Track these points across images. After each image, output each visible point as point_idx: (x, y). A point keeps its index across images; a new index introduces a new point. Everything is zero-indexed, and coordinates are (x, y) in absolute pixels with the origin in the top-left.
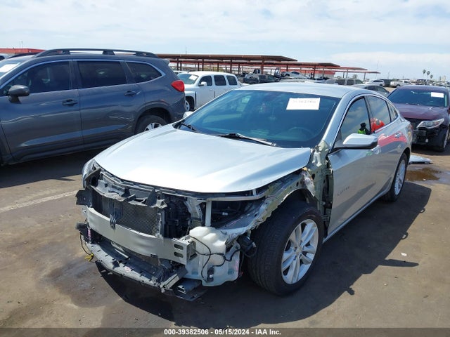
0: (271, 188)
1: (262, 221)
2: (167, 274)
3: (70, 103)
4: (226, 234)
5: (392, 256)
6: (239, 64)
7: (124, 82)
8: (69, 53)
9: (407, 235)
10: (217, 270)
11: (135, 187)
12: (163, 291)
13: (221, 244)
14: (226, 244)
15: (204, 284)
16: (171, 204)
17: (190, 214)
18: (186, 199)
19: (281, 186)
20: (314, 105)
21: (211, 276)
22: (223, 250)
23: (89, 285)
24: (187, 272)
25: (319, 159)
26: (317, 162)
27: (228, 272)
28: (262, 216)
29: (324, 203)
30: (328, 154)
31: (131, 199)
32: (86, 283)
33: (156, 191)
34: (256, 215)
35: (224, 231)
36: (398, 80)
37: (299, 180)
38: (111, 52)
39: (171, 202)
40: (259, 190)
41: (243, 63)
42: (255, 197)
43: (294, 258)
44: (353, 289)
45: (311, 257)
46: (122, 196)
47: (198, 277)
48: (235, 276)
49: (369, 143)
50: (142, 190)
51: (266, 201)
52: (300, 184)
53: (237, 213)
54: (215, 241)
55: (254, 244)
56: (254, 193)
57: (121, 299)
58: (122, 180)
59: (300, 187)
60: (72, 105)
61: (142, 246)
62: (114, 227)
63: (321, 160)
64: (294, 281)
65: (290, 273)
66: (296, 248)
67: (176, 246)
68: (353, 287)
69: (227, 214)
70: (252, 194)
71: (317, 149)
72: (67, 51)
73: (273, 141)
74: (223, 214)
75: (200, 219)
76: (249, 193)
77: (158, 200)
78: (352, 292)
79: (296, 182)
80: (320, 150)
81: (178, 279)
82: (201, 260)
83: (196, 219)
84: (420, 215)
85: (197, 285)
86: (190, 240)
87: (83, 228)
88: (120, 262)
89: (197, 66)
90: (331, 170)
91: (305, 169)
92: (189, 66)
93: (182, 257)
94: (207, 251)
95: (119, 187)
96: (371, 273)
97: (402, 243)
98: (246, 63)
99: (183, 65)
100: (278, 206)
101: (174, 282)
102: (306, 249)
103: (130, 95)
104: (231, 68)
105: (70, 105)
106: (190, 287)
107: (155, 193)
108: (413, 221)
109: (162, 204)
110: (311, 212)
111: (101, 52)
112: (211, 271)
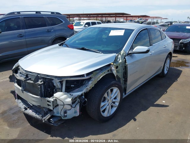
0: (94, 73)
1: (89, 89)
2: (46, 114)
3: (21, 36)
4: (72, 95)
5: (158, 102)
6: (106, 17)
7: (46, 26)
8: (20, 14)
9: (167, 92)
10: (68, 112)
11: (30, 74)
12: (44, 121)
13: (69, 100)
14: (72, 100)
15: (63, 118)
16: (46, 82)
17: (55, 86)
18: (53, 79)
19: (100, 72)
20: (121, 33)
21: (65, 115)
22: (70, 103)
23: (17, 118)
24: (54, 113)
25: (120, 59)
26: (119, 60)
27: (74, 112)
28: (90, 86)
29: (124, 79)
30: (125, 56)
31: (28, 80)
32: (16, 117)
33: (39, 75)
34: (87, 86)
35: (71, 94)
36: (176, 22)
37: (109, 69)
38: (39, 12)
39: (46, 81)
40: (88, 74)
41: (107, 17)
42: (86, 78)
43: (107, 105)
44: (136, 118)
45: (117, 104)
46: (25, 78)
47: (59, 115)
48: (78, 114)
49: (145, 50)
50: (33, 75)
51: (92, 79)
52: (109, 71)
53: (79, 85)
54: (66, 98)
55: (86, 99)
56: (85, 76)
57: (29, 124)
58: (26, 71)
59: (110, 72)
60: (22, 37)
61: (34, 101)
62: (23, 92)
63: (122, 59)
64: (108, 115)
65: (106, 112)
66: (108, 100)
67: (48, 101)
68: (136, 117)
69: (74, 86)
70: (84, 77)
71: (120, 54)
72: (19, 13)
73: (100, 51)
74: (72, 86)
75: (60, 89)
76: (83, 76)
77: (39, 80)
78: (135, 120)
79: (107, 70)
80: (121, 54)
81: (50, 116)
82: (60, 108)
83: (58, 88)
84: (175, 83)
85: (59, 119)
86: (54, 99)
87: (13, 92)
88: (28, 108)
89: (88, 18)
90: (127, 64)
91: (112, 64)
92: (84, 18)
93: (51, 106)
94: (62, 103)
95: (24, 74)
96: (146, 110)
97: (163, 96)
98: (109, 16)
99: (82, 18)
100: (98, 82)
101: (48, 117)
102: (114, 100)
103: (49, 31)
104: (102, 19)
105: (21, 37)
106: (56, 120)
107: (38, 77)
108: (171, 86)
109: (41, 82)
110: (115, 84)
111: (35, 13)
112: (65, 112)
